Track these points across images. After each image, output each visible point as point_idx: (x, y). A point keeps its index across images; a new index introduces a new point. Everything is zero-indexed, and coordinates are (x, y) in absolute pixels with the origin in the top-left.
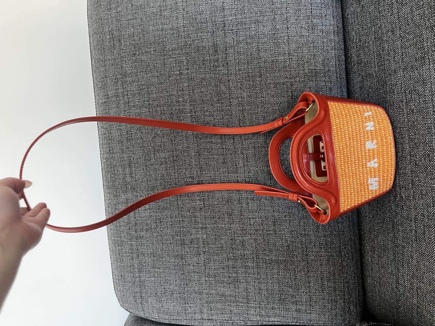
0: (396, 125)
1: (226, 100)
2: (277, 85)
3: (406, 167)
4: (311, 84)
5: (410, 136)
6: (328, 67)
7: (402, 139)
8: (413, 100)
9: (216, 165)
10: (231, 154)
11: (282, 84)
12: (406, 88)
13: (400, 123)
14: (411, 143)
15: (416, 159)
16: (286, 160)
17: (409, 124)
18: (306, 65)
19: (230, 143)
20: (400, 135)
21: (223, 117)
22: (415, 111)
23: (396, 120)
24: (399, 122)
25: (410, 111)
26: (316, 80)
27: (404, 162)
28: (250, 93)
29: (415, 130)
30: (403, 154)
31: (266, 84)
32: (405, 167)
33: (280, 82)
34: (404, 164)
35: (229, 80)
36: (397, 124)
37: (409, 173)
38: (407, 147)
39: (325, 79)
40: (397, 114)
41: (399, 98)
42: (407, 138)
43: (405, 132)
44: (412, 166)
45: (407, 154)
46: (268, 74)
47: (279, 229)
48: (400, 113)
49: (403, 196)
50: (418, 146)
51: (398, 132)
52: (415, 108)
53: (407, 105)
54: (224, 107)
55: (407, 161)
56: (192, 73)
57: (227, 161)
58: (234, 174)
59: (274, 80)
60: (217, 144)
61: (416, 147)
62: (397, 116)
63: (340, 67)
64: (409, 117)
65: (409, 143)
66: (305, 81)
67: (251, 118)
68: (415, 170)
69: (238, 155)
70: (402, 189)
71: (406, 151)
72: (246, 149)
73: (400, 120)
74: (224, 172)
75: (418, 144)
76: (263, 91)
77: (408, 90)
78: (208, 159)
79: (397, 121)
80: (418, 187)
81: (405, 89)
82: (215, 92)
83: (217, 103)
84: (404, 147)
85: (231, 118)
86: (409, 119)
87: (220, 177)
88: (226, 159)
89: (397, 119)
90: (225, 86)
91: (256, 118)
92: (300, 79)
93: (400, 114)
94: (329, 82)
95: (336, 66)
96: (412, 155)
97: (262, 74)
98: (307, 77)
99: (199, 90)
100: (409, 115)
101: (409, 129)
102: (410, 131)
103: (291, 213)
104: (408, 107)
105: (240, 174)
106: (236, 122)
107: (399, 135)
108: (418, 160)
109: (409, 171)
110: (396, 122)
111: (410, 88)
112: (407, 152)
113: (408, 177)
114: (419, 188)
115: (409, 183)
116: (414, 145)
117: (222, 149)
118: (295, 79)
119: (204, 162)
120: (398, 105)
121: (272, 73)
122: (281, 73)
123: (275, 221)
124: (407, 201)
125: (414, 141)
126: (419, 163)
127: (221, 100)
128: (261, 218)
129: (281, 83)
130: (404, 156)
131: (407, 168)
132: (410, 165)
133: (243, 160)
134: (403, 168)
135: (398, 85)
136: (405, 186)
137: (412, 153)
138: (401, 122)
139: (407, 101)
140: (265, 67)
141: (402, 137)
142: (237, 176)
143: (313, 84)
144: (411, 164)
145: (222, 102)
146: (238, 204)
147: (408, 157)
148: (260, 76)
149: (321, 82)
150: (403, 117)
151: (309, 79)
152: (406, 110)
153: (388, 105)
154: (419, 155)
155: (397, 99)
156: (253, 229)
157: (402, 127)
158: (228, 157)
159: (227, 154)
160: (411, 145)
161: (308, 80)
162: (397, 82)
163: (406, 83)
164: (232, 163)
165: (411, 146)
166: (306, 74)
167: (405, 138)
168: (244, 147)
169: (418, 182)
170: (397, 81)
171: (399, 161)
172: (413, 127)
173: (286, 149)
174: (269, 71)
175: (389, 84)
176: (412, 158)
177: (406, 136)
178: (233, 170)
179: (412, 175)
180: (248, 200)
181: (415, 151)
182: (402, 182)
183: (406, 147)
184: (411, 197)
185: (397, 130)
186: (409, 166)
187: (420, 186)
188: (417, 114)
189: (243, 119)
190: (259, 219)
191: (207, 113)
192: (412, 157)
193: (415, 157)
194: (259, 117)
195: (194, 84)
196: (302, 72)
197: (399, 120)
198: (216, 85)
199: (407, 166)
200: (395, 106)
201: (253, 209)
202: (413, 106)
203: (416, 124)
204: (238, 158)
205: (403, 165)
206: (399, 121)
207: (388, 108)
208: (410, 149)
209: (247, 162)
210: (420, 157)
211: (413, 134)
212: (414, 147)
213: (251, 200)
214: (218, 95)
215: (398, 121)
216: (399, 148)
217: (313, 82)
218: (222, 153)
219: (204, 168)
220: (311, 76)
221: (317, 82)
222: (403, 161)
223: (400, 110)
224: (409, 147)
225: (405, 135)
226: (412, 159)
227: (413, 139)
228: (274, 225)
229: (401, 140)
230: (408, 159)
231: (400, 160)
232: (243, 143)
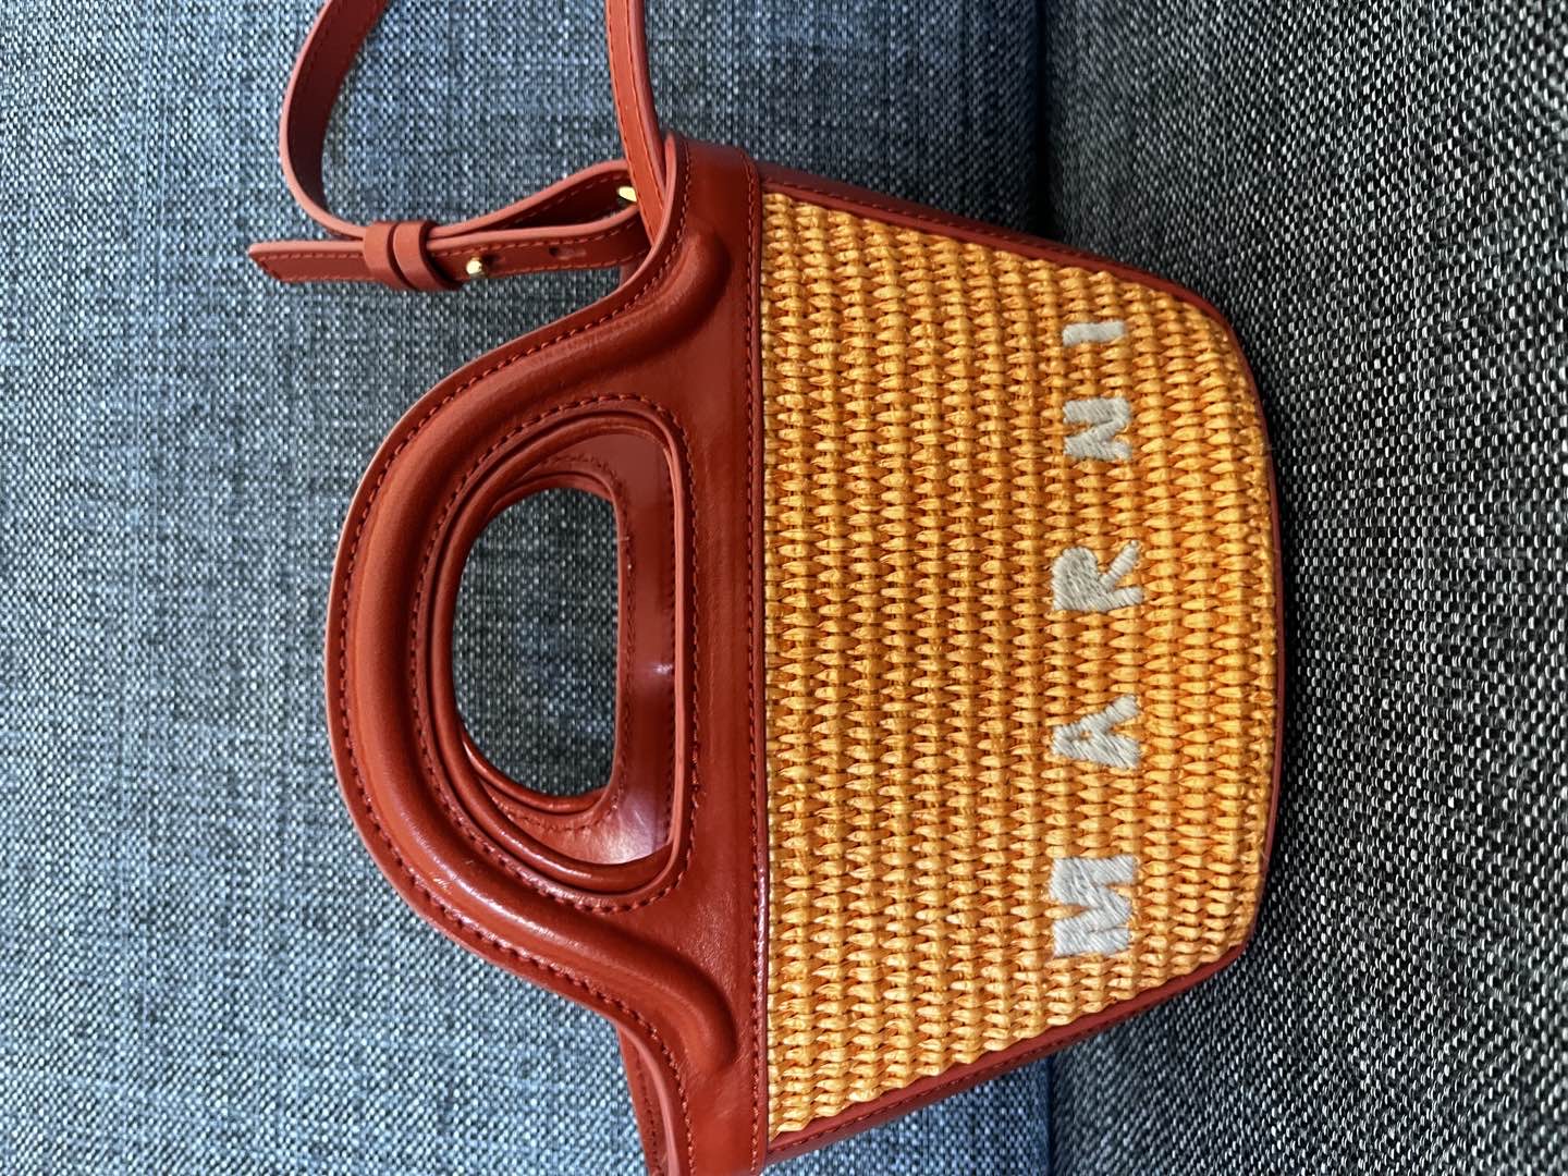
0: (1338, 448)
1: (217, 209)
2: (552, 131)
3: (1401, 819)
4: (783, 145)
5: (1452, 542)
6: (906, 42)
7: (1383, 571)
8: (1492, 218)
9: (101, 652)
10: (211, 585)
11: (586, 132)
12: (1435, 118)
13: (1366, 435)
14: (1454, 607)
15: (1495, 768)
16: (574, 662)
17: (1448, 437)
18: (759, 14)
19: (211, 506)
20: (1368, 532)
21: (185, 320)
22: (1512, 312)
23: (1337, 409)
24: (1366, 423)
25: (1465, 322)
26: (817, 122)
27: (1387, 775)
28: (376, 174)
29: (1496, 495)
30: (1385, 704)
31: (482, 119)
32: (1389, 815)
33: (576, 118)
34: (1388, 795)
35: (249, 74)
36: (1344, 437)
37: (1428, 880)
38: (1422, 648)
39: (882, 122)
40: (1349, 360)
41: (1370, 216)
42: (1420, 563)
43: (1406, 511)
44: (1459, 827)
45: (1417, 710)
46: (504, 54)
47: (474, 1157)
48: (1377, 343)
49: (1363, 1066)
50: (1524, 646)
51: (1345, 513)
52: (1512, 291)
53: (1442, 266)
54: (200, 253)
55: (1412, 771)
56: (30, 21)
57: (180, 631)
58: (216, 722)
59: (539, 100)
60: (122, 504)
61: (1501, 656)
62: (1348, 370)
63: (993, 55)
64: (1447, 371)
65: (1439, 607)
66: (742, 118)
67: (365, 342)
68: (1480, 865)
69: (255, 590)
70: (1357, 1001)
71: (1410, 676)
72: (313, 556)
73: (1372, 404)
74: (147, 705)
75: (1524, 622)
76: (460, 168)
77: (1456, 132)
78: (55, 601)
79: (1343, 419)
80: (1497, 1029)
81: (1428, 132)
82: (151, 149)
83: (158, 222)
84: (1391, 643)
85: (233, 333)
86: (1448, 391)
87: (121, 735)
88: (175, 612)
89: (1344, 399)
90: (219, 112)
91: (398, 344)
92: (708, 104)
93: (1377, 354)
94: (906, 144)
95: (963, 46)
96: (1457, 716)
97: (462, 54)
98: (762, 91)
99: (56, 133)
100: (1448, 359)
101: (1449, 479)
102: (1451, 497)
103: (567, 1046)
104: (1444, 284)
105: (251, 731)
106: (263, 359)
107: (1353, 533)
108: (1512, 772)
109: (1428, 859)
110: (1338, 428)
111: (1471, 115)
112: (1417, 689)
113: (1415, 918)
114: (1507, 1043)
115: (1416, 970)
116: (1482, 630)
117: (151, 542)
118: (675, 101)
119: (27, 624)
120: (1361, 279)
121: (529, 47)
122: (587, 55)
123: (451, 1094)
124: (1391, 1122)
125: (1491, 598)
126: (1528, 810)
127: (183, 204)
128: (357, 1061)
129: (586, 125)
130: (1386, 725)
131: (1413, 834)
132: (1437, 808)
133: (282, 630)
134: (1375, 822)
135: (1367, 109)
136: (1378, 984)
137: (1457, 705)
138: (1379, 422)
139: (1443, 233)
140: (489, 10)
141: (1383, 552)
142: (231, 742)
143: (795, 146)
144: (1444, 801)
145: (187, 221)
146: (216, 948)
147: (1424, 732)
148: (453, 64)
149: (851, 137)
150: (1402, 378)
151: (773, 108)
152: (1430, 309)
153: (1284, 293)
154: (1533, 729)
155: (1359, 231)
156: (293, 1135)
157: (1386, 463)
158: (185, 600)
159: (181, 581)
160: (1454, 627)
161: (762, 118)
162: (1365, 80)
163: (1433, 78)
164: (209, 645)
165: (1456, 640)
166: (759, 73)
167: (1406, 563)
168: (303, 542)
169: (1497, 983)
170: (1365, 71)
171: (1345, 754)
172: (1486, 465)
173: (575, 584)
174: (508, 35)
175: (1303, 114)
176: (1458, 749)
177: (1420, 543)
178: (207, 697)
179: (1452, 902)
180: (283, 921)
181: (1493, 688)
182: (1362, 947)
183: (1409, 648)
184: (1428, 1104)
185: (1345, 496)
186: (1426, 816)
187: (1515, 1024)
188: (1529, 344)
189: (312, 348)
190: (341, 1067)
191: (83, 288)
192: (1458, 740)
193: (1485, 745)
194: (417, 344)
195: (35, 90)
196: (730, 59)
197: (1365, 406)
198: (163, 101)
199: (1413, 813)
200: (1333, 287)
201: (314, 991)
202: (1497, 271)
203: (1518, 438)
204: (254, 616)
205: (1374, 802)
206: (1366, 415)
207: (1285, 312)
208: (1447, 661)
209: (308, 651)
210: (1533, 753)
211: (1481, 530)
212: (1483, 653)
213: (304, 923)
214: (167, 168)
215: (1351, 417)
216: (1349, 648)
217: (795, 133)
218: (150, 567)
219: (25, 661)
220: (789, 88)
221: (823, 135)
222: (1381, 764)
223: (1377, 323)
224: (1439, 649)
225: (1407, 533)
226: (1458, 759)
227: (1474, 575)
228: (443, 1126)
229: (1370, 582)
230: (1425, 752)
231: (1351, 746)
232: (296, 510)
